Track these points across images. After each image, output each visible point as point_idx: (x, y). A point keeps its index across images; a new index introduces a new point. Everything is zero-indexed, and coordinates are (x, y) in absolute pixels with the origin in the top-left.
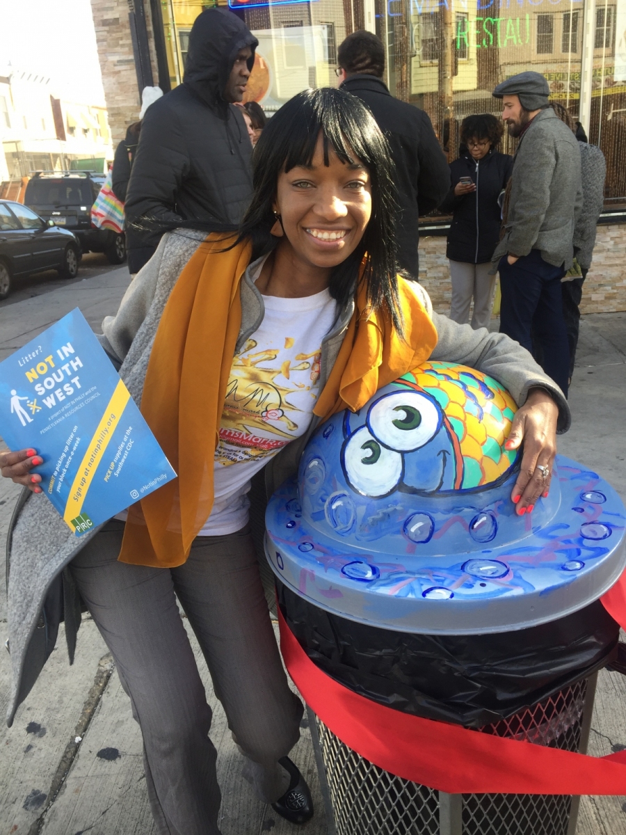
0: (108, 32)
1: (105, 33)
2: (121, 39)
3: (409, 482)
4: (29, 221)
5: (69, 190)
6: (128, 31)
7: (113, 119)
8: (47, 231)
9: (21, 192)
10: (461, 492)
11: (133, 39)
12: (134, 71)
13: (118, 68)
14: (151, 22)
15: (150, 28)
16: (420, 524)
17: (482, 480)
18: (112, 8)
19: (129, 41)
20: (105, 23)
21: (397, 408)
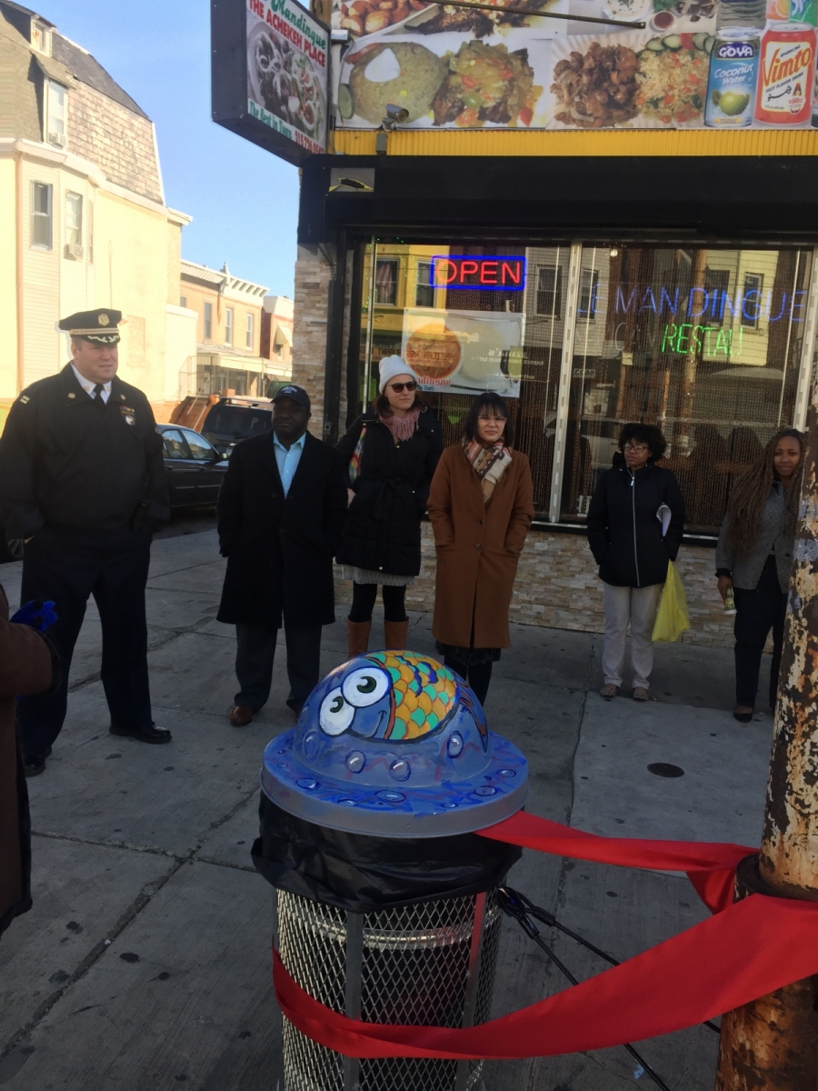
0: (307, 294)
1: (304, 295)
2: (319, 302)
3: (356, 729)
4: (203, 450)
5: (255, 420)
6: (326, 296)
7: (296, 375)
8: (218, 464)
9: (205, 411)
10: (388, 741)
11: (329, 304)
12: (325, 334)
13: (310, 329)
14: (350, 291)
15: (349, 296)
16: (356, 759)
17: (405, 736)
18: (315, 274)
19: (326, 306)
20: (305, 286)
21: (363, 678)
